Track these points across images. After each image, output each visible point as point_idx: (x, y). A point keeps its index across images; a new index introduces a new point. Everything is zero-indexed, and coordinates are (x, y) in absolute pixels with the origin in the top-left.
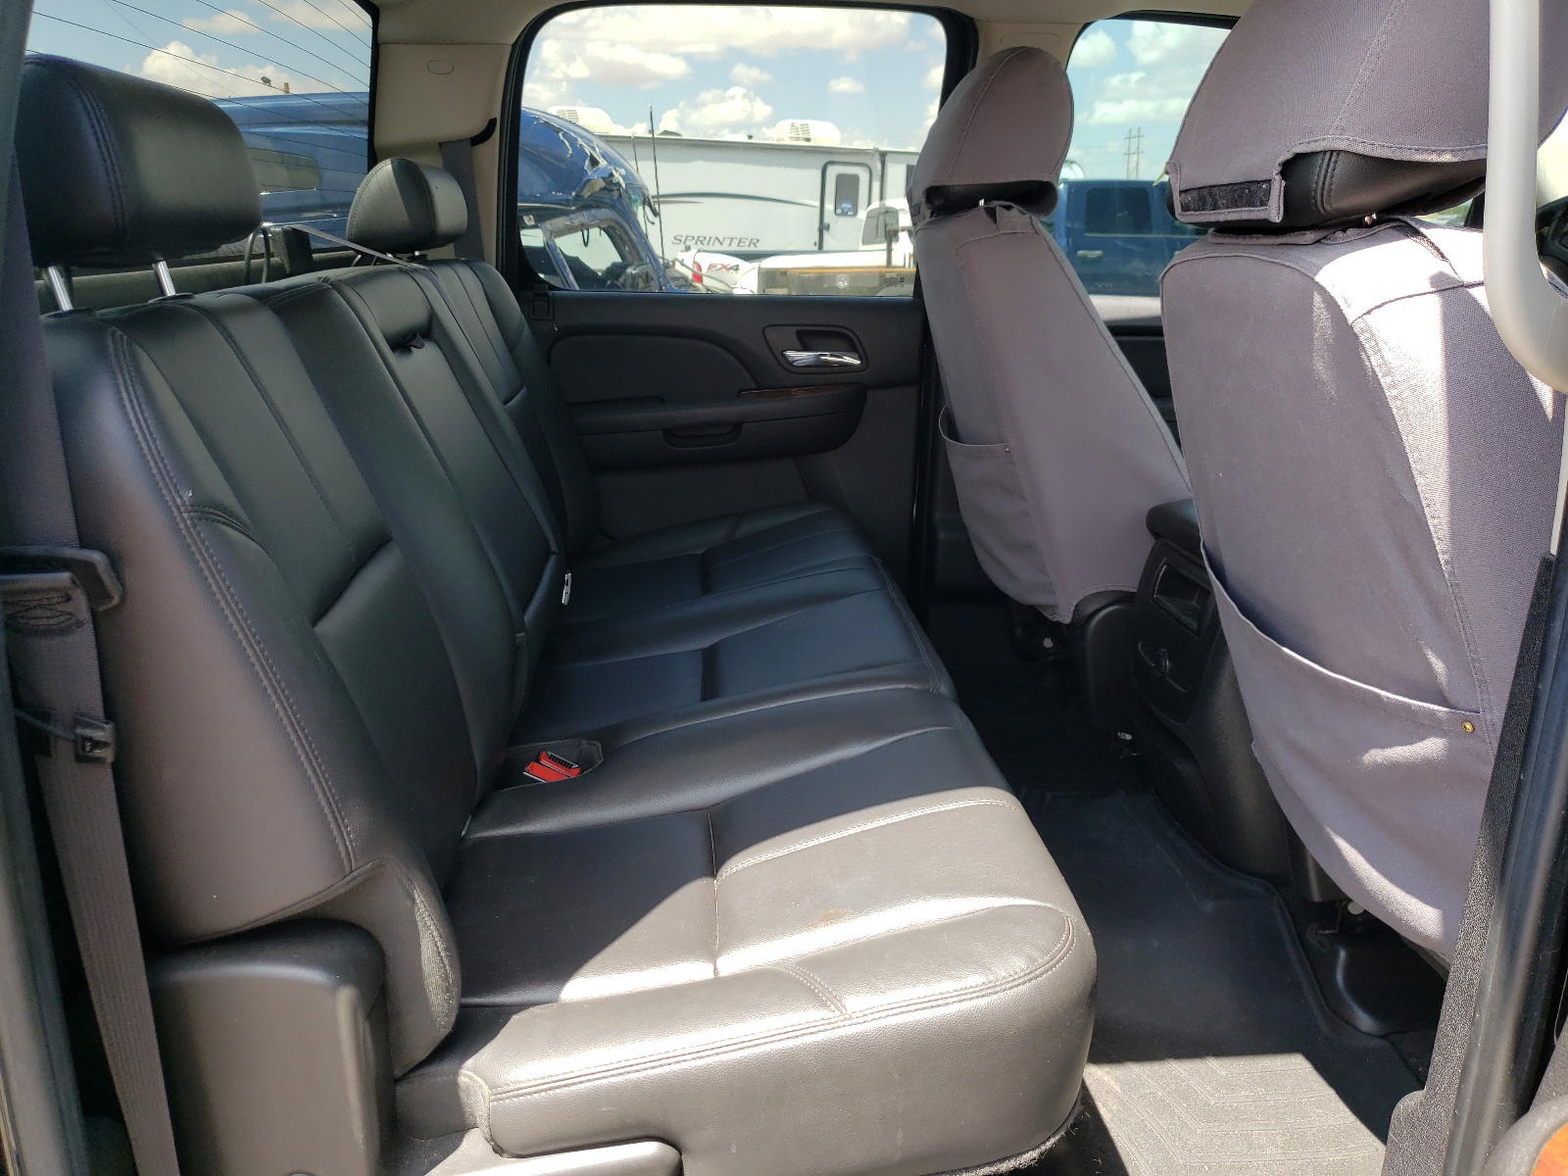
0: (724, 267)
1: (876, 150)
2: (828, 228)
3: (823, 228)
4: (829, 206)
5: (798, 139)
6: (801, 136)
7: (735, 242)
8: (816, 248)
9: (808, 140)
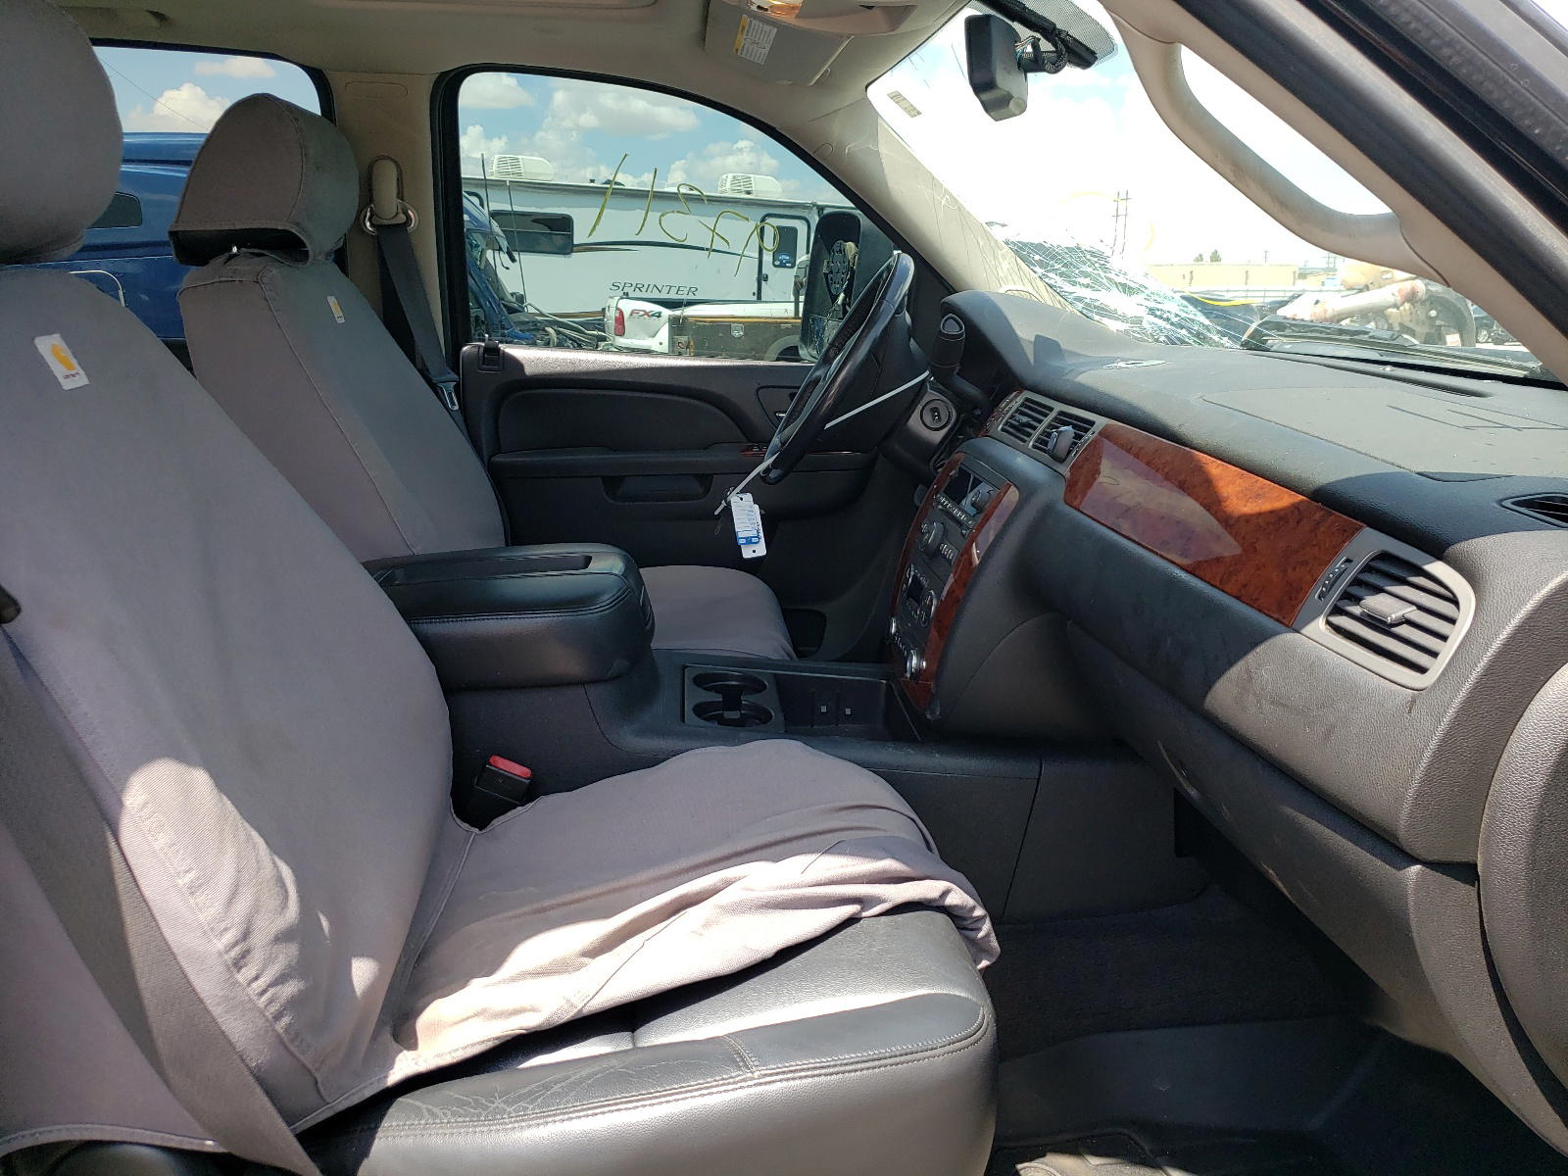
0: (646, 313)
1: (814, 205)
2: (766, 279)
3: (762, 278)
4: (768, 257)
5: (740, 192)
6: (742, 188)
7: (674, 290)
8: (755, 298)
9: (749, 193)
